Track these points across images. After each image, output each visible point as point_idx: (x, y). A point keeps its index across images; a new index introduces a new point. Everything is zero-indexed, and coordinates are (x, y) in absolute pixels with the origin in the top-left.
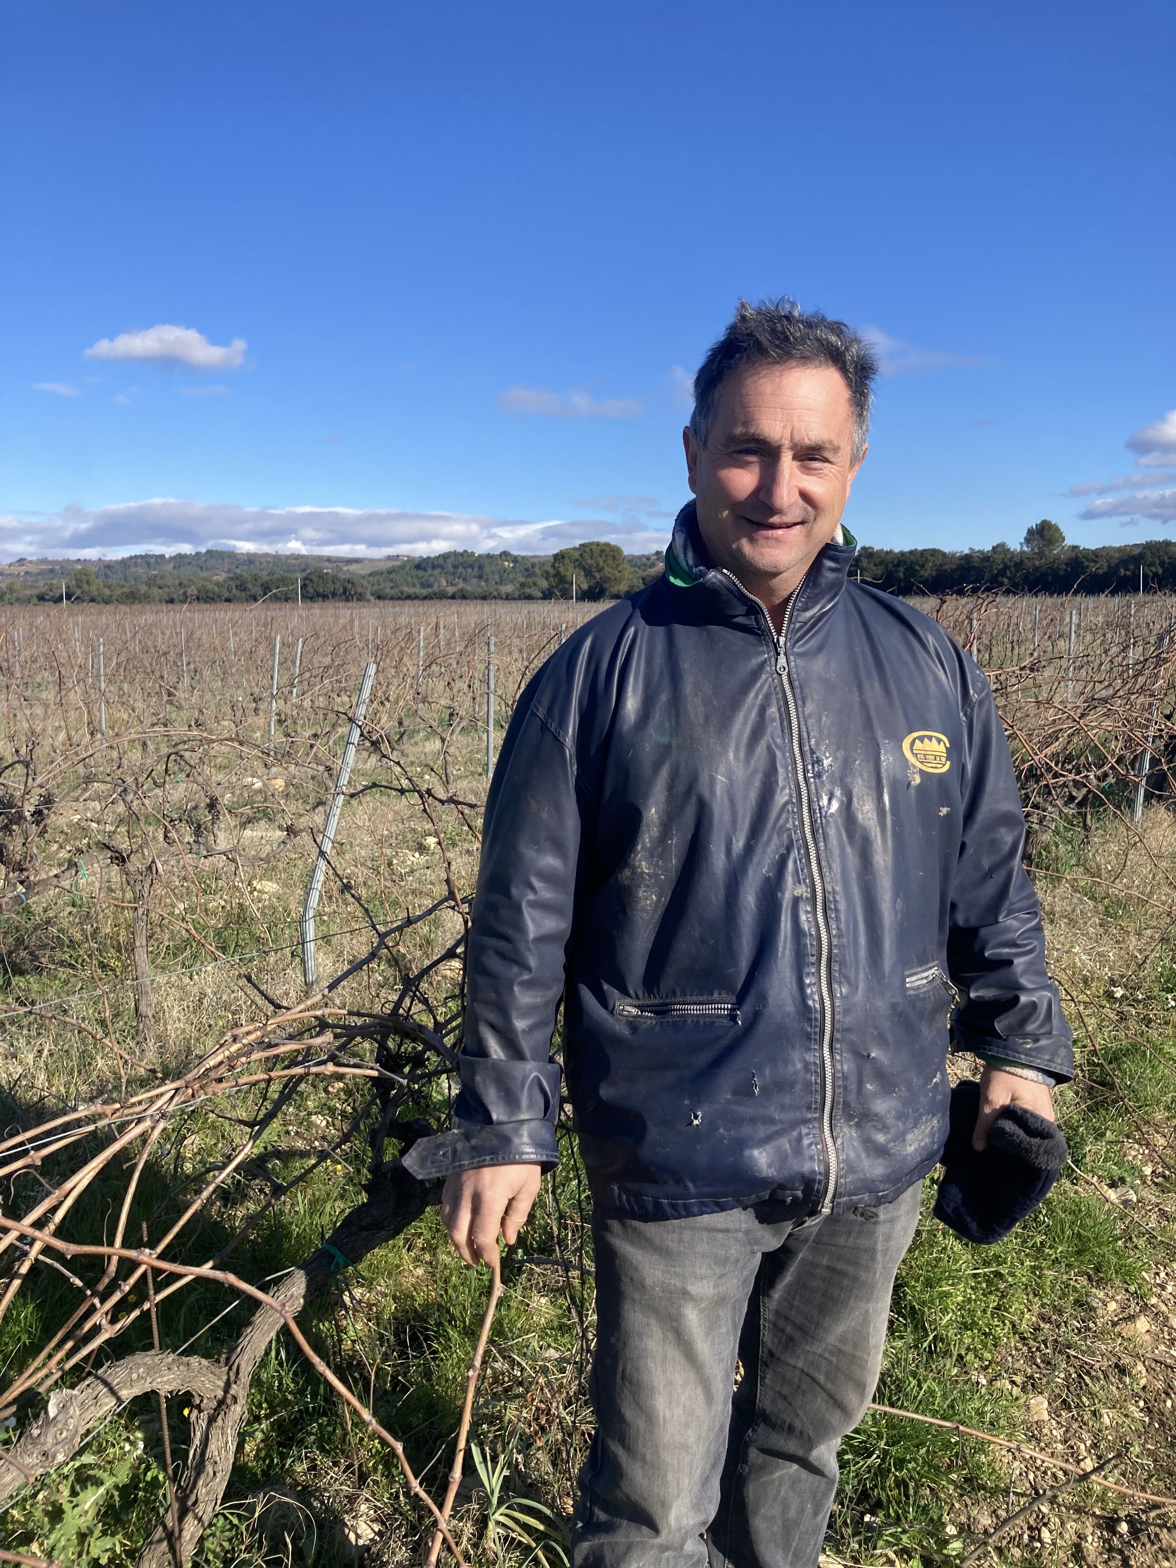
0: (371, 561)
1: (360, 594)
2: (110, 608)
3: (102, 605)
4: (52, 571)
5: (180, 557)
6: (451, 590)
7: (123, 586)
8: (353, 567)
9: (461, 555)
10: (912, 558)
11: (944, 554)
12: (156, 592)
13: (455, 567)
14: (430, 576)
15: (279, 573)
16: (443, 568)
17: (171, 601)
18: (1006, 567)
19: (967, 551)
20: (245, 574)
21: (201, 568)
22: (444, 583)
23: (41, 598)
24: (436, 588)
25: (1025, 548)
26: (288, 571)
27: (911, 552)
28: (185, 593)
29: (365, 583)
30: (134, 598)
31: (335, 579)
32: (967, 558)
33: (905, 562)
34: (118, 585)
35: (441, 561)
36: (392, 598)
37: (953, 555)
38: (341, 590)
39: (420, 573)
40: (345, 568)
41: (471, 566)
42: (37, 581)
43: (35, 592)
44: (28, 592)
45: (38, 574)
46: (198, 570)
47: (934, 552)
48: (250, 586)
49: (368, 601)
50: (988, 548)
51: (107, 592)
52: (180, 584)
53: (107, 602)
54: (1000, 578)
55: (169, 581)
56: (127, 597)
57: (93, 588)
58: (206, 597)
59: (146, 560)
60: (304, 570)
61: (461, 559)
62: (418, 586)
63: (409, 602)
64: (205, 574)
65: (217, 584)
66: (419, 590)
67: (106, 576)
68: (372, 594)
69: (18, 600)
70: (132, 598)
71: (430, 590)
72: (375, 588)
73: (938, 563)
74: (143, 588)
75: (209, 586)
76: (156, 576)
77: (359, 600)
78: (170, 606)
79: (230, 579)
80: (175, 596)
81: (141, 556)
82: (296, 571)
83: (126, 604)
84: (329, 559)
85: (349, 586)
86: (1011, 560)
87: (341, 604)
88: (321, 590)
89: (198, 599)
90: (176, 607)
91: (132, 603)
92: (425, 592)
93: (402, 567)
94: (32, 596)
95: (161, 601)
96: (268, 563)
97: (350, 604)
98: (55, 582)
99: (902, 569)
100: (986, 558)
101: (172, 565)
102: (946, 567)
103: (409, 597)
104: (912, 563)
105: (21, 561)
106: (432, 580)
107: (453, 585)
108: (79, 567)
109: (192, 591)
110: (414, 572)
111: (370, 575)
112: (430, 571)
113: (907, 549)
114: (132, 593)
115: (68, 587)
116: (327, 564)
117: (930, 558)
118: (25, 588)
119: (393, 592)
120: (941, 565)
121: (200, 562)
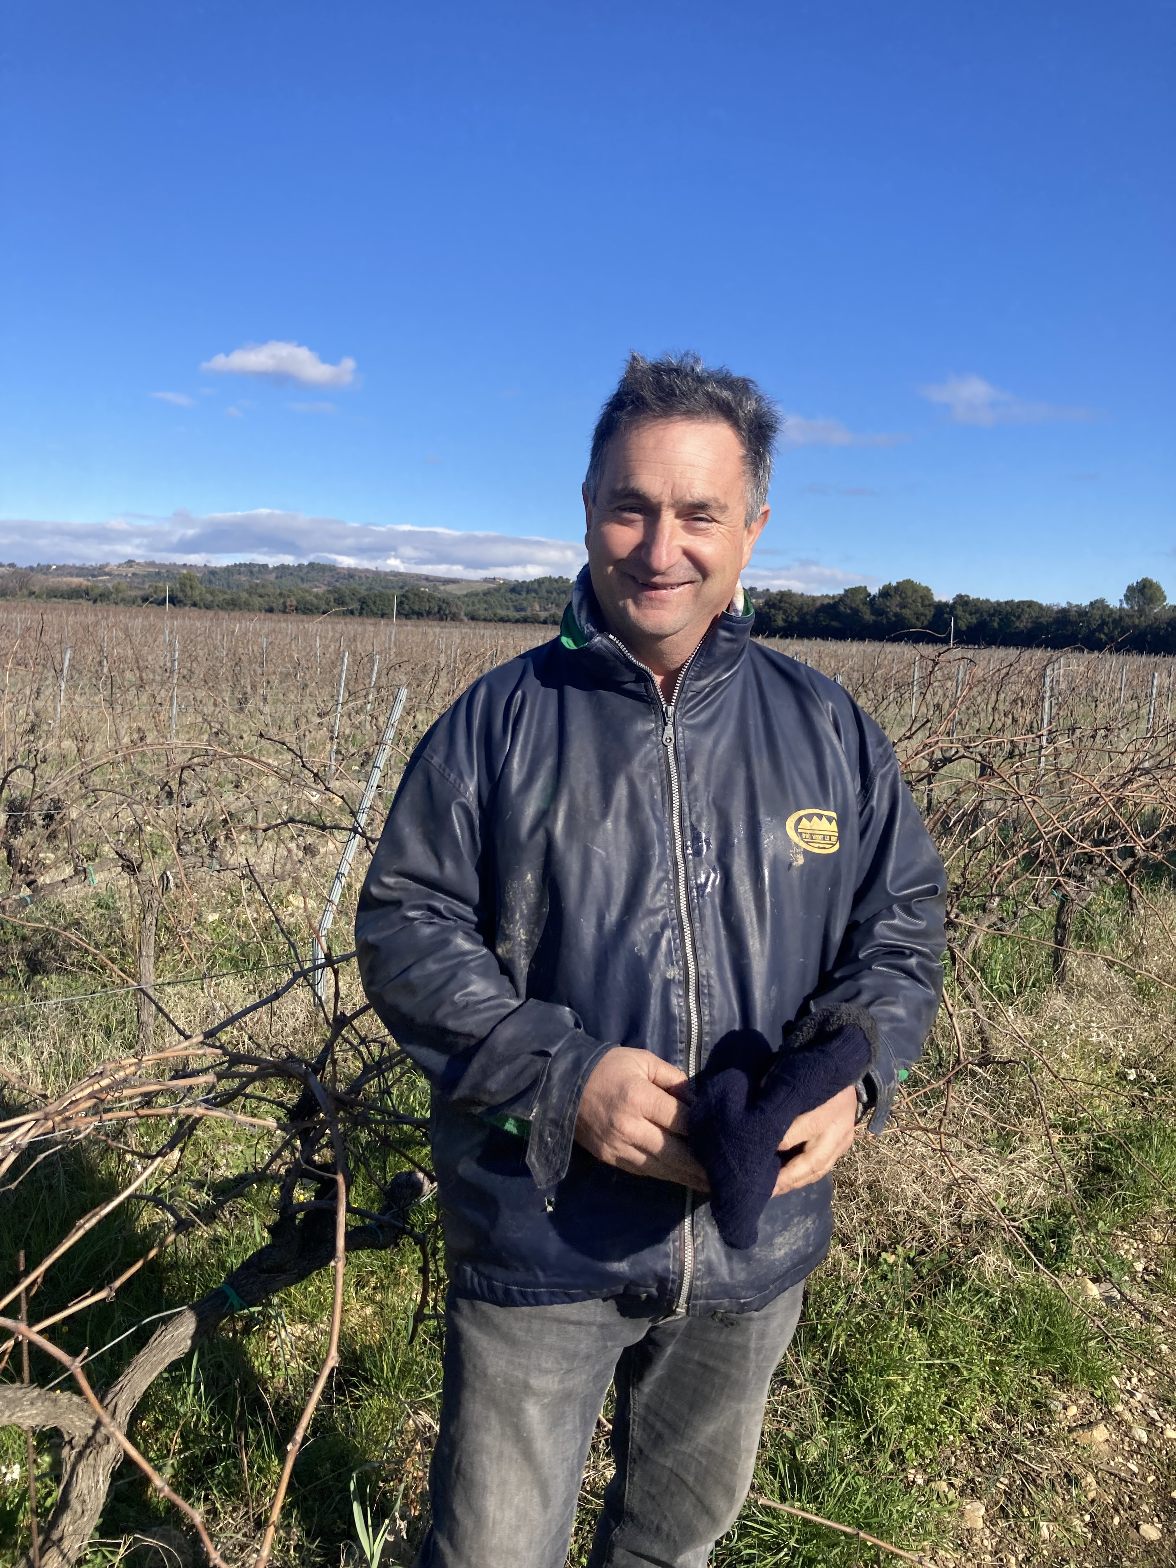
0: (469, 582)
1: (454, 614)
2: (211, 614)
3: (204, 610)
4: (158, 573)
5: (283, 569)
6: (543, 615)
7: (225, 593)
8: (450, 588)
9: (556, 581)
10: (1008, 608)
11: (1040, 606)
12: (257, 601)
13: (549, 592)
14: (525, 599)
15: (378, 589)
16: (537, 593)
17: (271, 610)
18: (1104, 623)
19: (1064, 605)
20: (343, 587)
21: (302, 580)
22: (537, 608)
23: (145, 599)
24: (529, 613)
25: (1125, 606)
26: (386, 587)
27: (1007, 603)
28: (284, 603)
29: (460, 603)
30: (235, 605)
31: (431, 597)
32: (1064, 612)
33: (1000, 613)
34: (220, 591)
35: (536, 586)
36: (485, 620)
37: (1049, 608)
38: (436, 609)
39: (513, 596)
40: (442, 588)
41: (564, 592)
42: (143, 582)
43: (140, 593)
44: (133, 593)
45: (145, 576)
46: (299, 581)
47: (1030, 604)
48: (348, 599)
49: (462, 621)
50: (1085, 602)
51: (209, 597)
52: (281, 594)
53: (208, 607)
54: (1097, 634)
55: (270, 590)
56: (228, 604)
57: (197, 592)
58: (306, 609)
59: (250, 569)
60: (402, 588)
61: (555, 585)
62: (512, 609)
63: (501, 624)
64: (305, 586)
65: (317, 596)
66: (513, 614)
67: (210, 582)
68: (466, 615)
69: (123, 600)
70: (232, 605)
71: (523, 614)
72: (470, 608)
73: (1034, 615)
74: (244, 596)
75: (308, 597)
76: (257, 585)
77: (453, 619)
78: (269, 615)
79: (329, 592)
80: (274, 605)
81: (245, 565)
82: (394, 588)
83: (226, 610)
84: (427, 578)
85: (444, 606)
86: (1109, 616)
87: (435, 623)
88: (416, 608)
89: (297, 609)
90: (274, 616)
91: (232, 610)
92: (517, 615)
93: (497, 590)
94: (136, 597)
95: (260, 610)
96: (367, 578)
97: (443, 623)
98: (161, 584)
99: (997, 619)
100: (1083, 613)
101: (274, 575)
102: (1042, 620)
103: (502, 620)
104: (1007, 613)
105: (130, 563)
106: (525, 604)
107: (546, 610)
108: (185, 572)
109: (292, 601)
110: (509, 595)
111: (466, 596)
112: (524, 595)
113: (1003, 599)
114: (233, 600)
115: (171, 590)
116: (424, 583)
117: (1026, 608)
118: (131, 588)
119: (486, 613)
120: (1037, 618)
121: (301, 574)
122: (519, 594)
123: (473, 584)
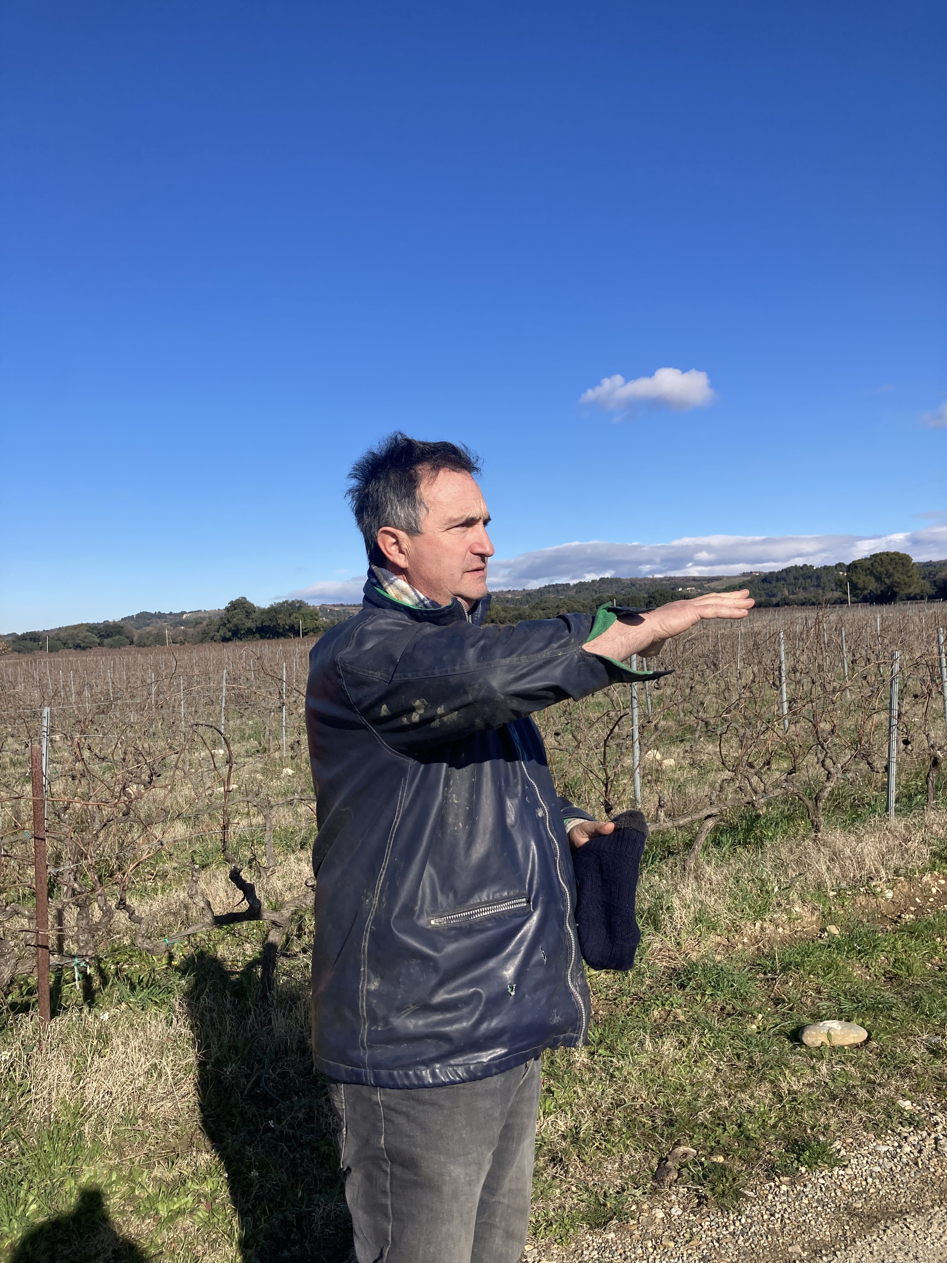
0: (728, 578)
6: (792, 598)
13: (796, 578)
14: (775, 587)
16: (785, 580)
22: (786, 593)
24: (781, 597)
35: (784, 575)
39: (766, 585)
40: (706, 586)
41: (810, 577)
61: (801, 572)
71: (776, 599)
92: (770, 601)
93: (751, 582)
106: (775, 590)
107: (794, 594)
110: (761, 585)
112: (774, 583)
121: (595, 588)
122: (770, 583)
123: (733, 580)
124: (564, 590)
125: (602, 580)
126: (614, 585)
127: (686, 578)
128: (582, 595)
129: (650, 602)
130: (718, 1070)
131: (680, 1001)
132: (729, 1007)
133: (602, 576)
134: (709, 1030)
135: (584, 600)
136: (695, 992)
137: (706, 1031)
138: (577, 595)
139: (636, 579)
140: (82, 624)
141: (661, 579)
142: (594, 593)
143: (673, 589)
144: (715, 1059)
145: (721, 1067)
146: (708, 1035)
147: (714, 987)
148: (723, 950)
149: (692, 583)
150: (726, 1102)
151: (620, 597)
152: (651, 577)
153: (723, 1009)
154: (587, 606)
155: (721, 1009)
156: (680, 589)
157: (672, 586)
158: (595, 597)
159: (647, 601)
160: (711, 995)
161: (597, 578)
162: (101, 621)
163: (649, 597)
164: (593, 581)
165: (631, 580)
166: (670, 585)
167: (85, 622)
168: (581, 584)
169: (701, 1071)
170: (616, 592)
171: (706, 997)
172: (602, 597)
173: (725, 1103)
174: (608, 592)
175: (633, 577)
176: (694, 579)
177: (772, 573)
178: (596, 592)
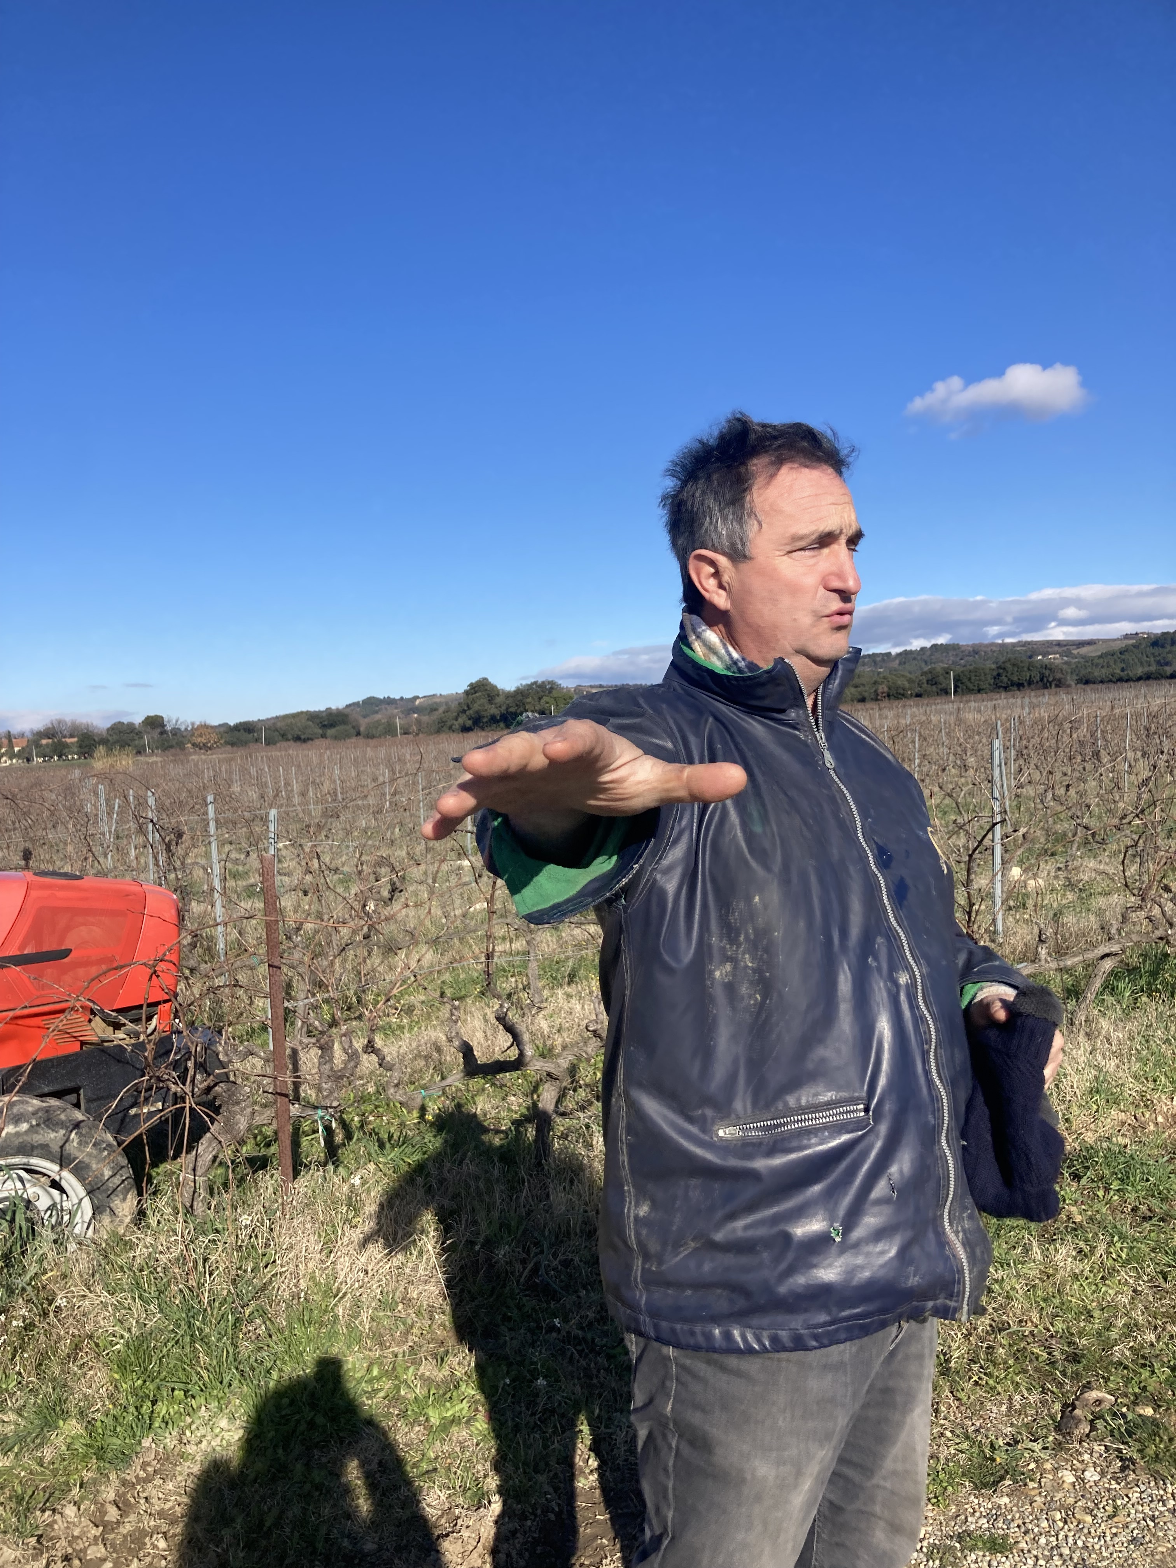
0: (1105, 641)
8: (1084, 650)
40: (1075, 652)
71: (1168, 669)
88: (1015, 679)
89: (889, 696)
93: (1137, 646)
101: (897, 662)
106: (1169, 658)
109: (883, 688)
110: (1150, 650)
111: (1100, 657)
112: (1168, 648)
121: (925, 657)
122: (1163, 647)
123: (1112, 644)
124: (883, 660)
125: (934, 646)
126: (951, 653)
127: (1048, 642)
128: (907, 666)
129: (999, 675)
130: (1135, 1291)
131: (1076, 1196)
132: (1143, 1208)
133: (933, 642)
134: (1120, 1238)
135: (910, 673)
136: (1095, 1185)
137: (1116, 1238)
138: (901, 668)
139: (980, 645)
140: (302, 713)
141: (1013, 645)
142: (923, 665)
143: (1030, 657)
144: (1130, 1277)
145: (1139, 1288)
146: (1119, 1245)
147: (1122, 1180)
148: (1128, 1131)
149: (1056, 649)
150: (1153, 1336)
151: (959, 669)
152: (1000, 641)
153: (1135, 1209)
154: (913, 682)
155: (1132, 1210)
156: (1040, 657)
157: (1029, 654)
158: (926, 669)
159: (995, 673)
160: (1118, 1190)
161: (928, 644)
162: (323, 709)
163: (998, 668)
164: (923, 649)
165: (973, 646)
166: (1026, 651)
167: (304, 710)
168: (906, 653)
169: (1112, 1292)
170: (954, 663)
171: (1112, 1193)
172: (934, 669)
173: (1151, 1337)
174: (942, 662)
175: (977, 642)
176: (1059, 644)
177: (1165, 634)
178: (926, 663)
